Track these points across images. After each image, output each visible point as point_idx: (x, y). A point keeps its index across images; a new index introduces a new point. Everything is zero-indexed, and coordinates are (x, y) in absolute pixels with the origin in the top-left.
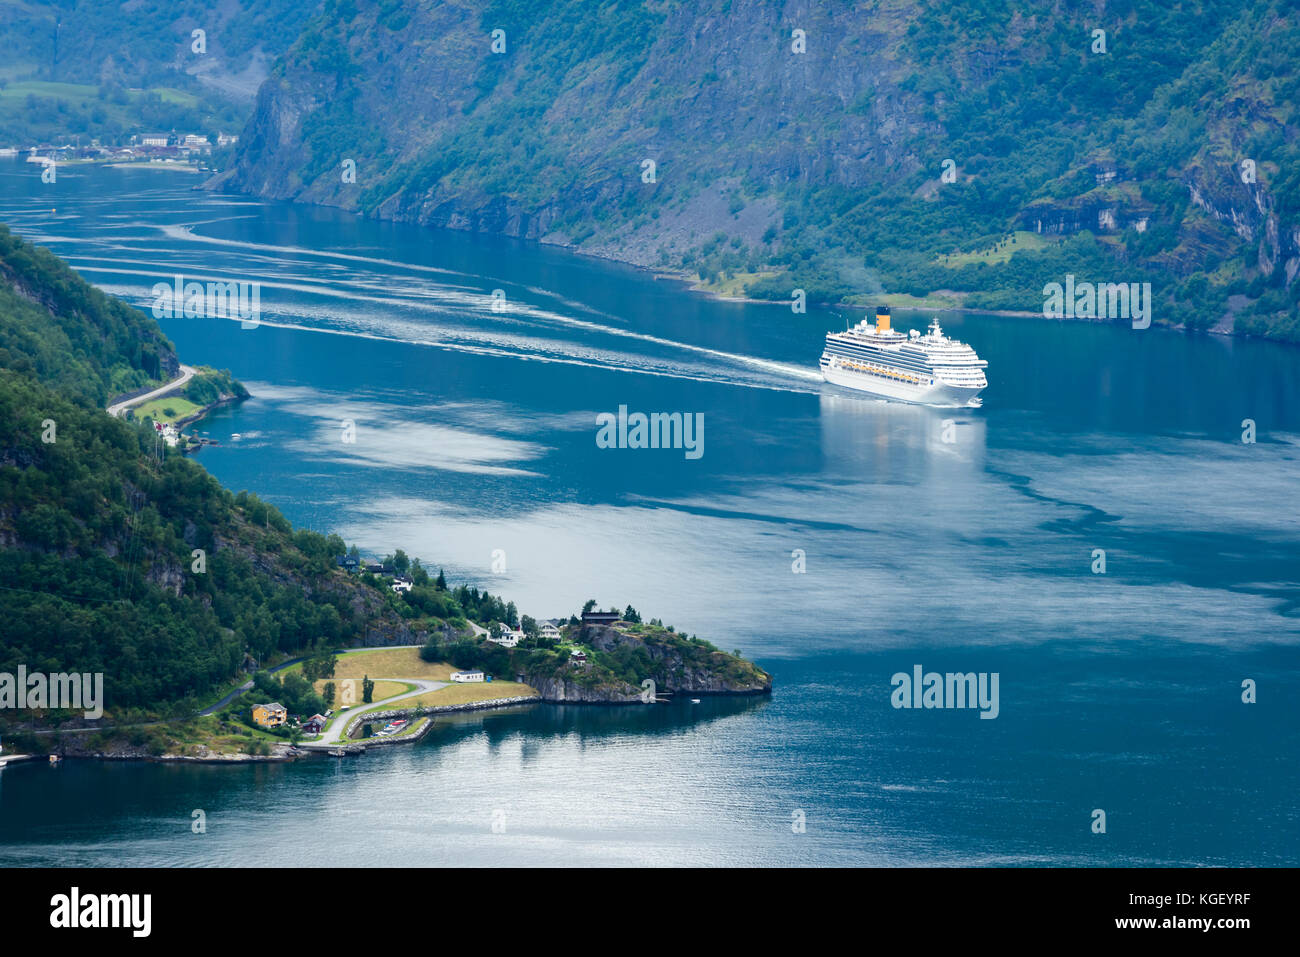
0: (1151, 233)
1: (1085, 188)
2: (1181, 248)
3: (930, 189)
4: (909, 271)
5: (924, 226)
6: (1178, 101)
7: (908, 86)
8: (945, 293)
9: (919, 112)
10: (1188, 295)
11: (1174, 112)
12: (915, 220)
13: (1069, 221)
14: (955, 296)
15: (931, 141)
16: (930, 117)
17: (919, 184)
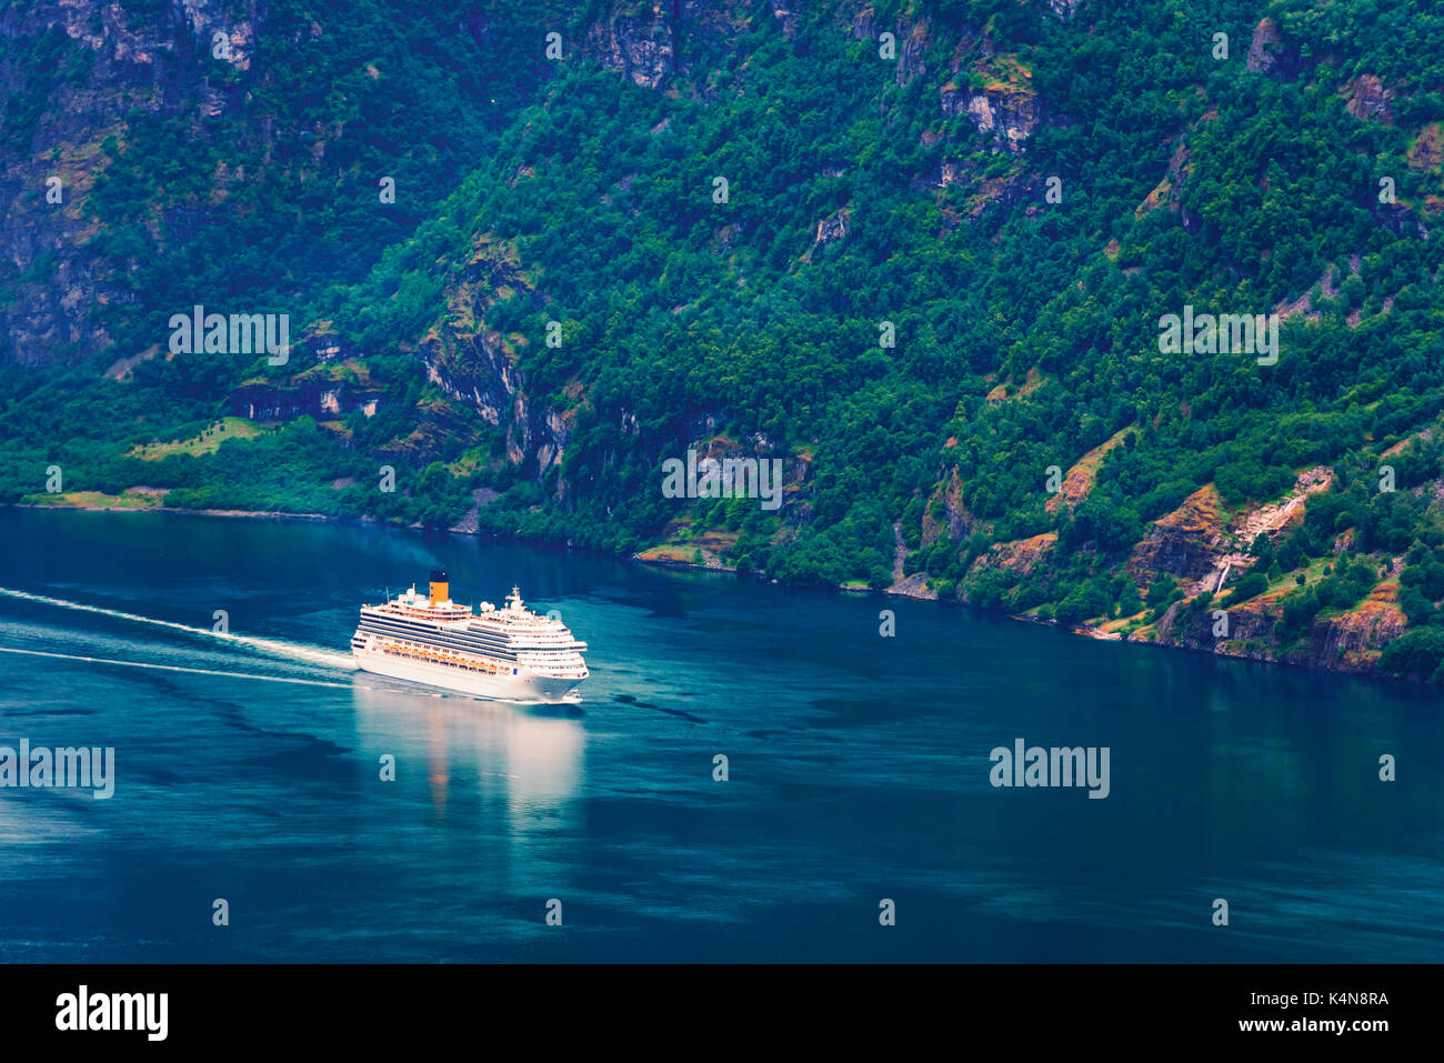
0: (380, 419)
1: (303, 366)
2: (417, 435)
3: (123, 369)
4: (99, 465)
5: (116, 413)
6: (410, 263)
7: (95, 249)
8: (143, 491)
9: (110, 280)
10: (426, 489)
11: (405, 276)
12: (107, 405)
13: (286, 405)
14: (154, 493)
15: (125, 313)
16: (121, 285)
17: (111, 363)
